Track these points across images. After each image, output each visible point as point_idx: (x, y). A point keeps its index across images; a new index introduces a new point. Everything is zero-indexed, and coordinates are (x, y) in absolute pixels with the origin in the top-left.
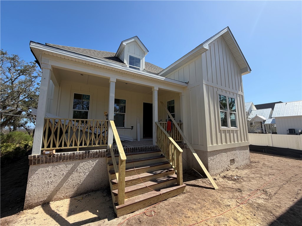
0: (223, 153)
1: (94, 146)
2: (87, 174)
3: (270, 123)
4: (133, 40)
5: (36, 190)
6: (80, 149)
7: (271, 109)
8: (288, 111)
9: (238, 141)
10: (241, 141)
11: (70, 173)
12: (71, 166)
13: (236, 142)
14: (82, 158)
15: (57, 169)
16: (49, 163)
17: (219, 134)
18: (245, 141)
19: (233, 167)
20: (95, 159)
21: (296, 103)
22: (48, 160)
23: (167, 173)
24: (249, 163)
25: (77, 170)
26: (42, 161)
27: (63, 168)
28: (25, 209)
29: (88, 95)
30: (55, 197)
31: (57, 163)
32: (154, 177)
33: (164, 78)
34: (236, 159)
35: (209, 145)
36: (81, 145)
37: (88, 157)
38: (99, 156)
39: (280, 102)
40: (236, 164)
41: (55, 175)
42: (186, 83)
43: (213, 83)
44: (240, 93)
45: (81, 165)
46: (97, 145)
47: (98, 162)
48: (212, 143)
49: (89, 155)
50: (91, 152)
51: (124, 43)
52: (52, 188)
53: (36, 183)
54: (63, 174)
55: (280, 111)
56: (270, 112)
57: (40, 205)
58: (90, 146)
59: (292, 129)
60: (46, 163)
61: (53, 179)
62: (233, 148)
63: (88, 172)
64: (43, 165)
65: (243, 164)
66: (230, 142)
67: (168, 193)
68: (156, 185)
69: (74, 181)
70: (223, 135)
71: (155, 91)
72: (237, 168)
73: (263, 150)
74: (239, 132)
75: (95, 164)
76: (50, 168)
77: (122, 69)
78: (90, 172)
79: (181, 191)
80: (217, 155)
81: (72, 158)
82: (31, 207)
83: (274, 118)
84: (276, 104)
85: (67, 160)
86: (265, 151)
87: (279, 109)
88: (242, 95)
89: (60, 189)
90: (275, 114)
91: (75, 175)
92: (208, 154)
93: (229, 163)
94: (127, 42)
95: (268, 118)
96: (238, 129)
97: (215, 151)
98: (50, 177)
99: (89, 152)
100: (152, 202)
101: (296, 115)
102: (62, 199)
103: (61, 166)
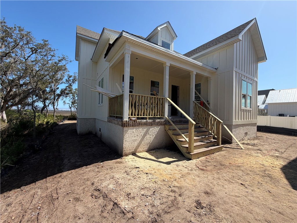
0: (241, 127)
1: (156, 117)
2: (154, 136)
3: (263, 108)
4: (165, 25)
5: (128, 144)
6: (150, 118)
7: (265, 96)
8: (281, 98)
9: (251, 119)
10: (253, 119)
11: (145, 135)
12: (145, 130)
13: (250, 120)
14: (151, 124)
15: (138, 131)
16: (134, 126)
17: (240, 112)
18: (255, 119)
19: (246, 138)
20: (158, 126)
21: (290, 91)
22: (133, 124)
23: (209, 138)
24: (256, 137)
25: (149, 133)
26: (130, 125)
27: (141, 131)
28: (124, 156)
29: (132, 77)
30: (138, 150)
31: (138, 127)
32: (201, 140)
33: (202, 64)
34: (249, 133)
35: (234, 120)
36: (149, 115)
37: (155, 124)
38: (160, 124)
39: (273, 90)
40: (248, 137)
41: (137, 135)
42: (216, 69)
43: (236, 68)
44: (255, 79)
45: (151, 129)
46: (158, 117)
47: (160, 128)
48: (236, 119)
49: (155, 123)
50: (156, 121)
51: (159, 29)
52: (136, 144)
53: (128, 139)
54: (142, 135)
55: (273, 98)
56: (264, 98)
57: (131, 154)
58: (154, 117)
59: (282, 114)
60: (132, 126)
61: (136, 138)
62: (247, 124)
63: (155, 135)
64: (131, 127)
65: (252, 137)
66: (246, 119)
67: (215, 149)
68: (206, 144)
69: (148, 141)
70: (242, 113)
71: (194, 75)
72: (248, 139)
73: (262, 129)
74: (252, 111)
75: (158, 130)
76: (134, 130)
77: (176, 55)
78: (156, 135)
79: (220, 150)
80: (238, 128)
81: (146, 124)
82: (127, 155)
83: (267, 104)
84: (270, 92)
85: (143, 125)
86: (263, 130)
87: (273, 96)
88: (257, 82)
89: (141, 145)
90: (269, 100)
91: (148, 136)
92: (233, 126)
93: (244, 135)
94: (161, 27)
95: (261, 104)
96: (252, 109)
97: (236, 125)
98: (135, 137)
99: (155, 121)
100: (207, 153)
101: (288, 102)
102: (142, 152)
103: (140, 129)
